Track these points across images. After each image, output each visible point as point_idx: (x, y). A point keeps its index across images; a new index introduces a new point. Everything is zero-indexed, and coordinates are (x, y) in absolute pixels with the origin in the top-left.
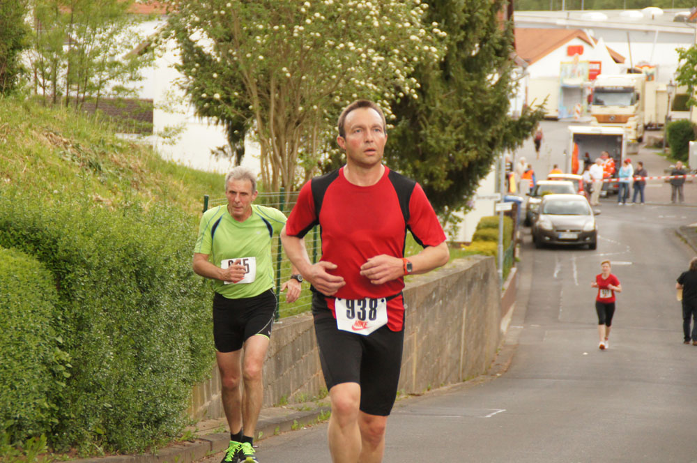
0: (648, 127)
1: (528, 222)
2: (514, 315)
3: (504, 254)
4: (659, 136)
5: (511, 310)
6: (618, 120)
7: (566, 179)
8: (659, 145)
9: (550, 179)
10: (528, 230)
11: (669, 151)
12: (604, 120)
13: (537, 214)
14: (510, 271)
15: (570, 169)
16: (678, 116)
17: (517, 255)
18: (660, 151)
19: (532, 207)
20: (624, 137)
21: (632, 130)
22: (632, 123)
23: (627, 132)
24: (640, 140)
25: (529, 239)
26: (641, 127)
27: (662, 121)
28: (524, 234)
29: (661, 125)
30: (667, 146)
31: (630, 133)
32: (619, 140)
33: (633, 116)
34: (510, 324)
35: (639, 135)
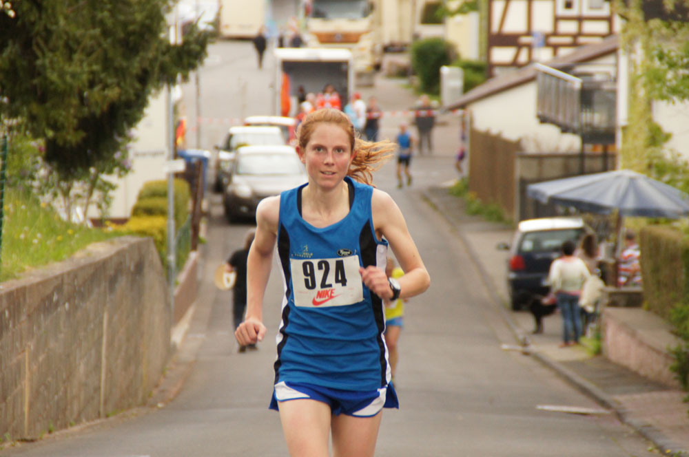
0: (388, 49)
1: (219, 187)
2: (195, 319)
3: (176, 233)
4: (404, 60)
5: (190, 312)
6: (348, 39)
7: (271, 125)
8: (403, 73)
9: (248, 125)
10: (218, 199)
11: (417, 81)
12: (328, 39)
13: (229, 176)
14: (187, 257)
15: (279, 108)
16: (430, 32)
17: (202, 234)
18: (403, 82)
19: (223, 165)
20: (352, 62)
21: (367, 53)
22: (366, 43)
23: (357, 58)
24: (377, 67)
25: (219, 211)
26: (379, 48)
27: (407, 39)
28: (212, 204)
29: (406, 45)
30: (414, 73)
31: (362, 57)
32: (344, 67)
33: (367, 32)
34: (187, 333)
35: (377, 59)
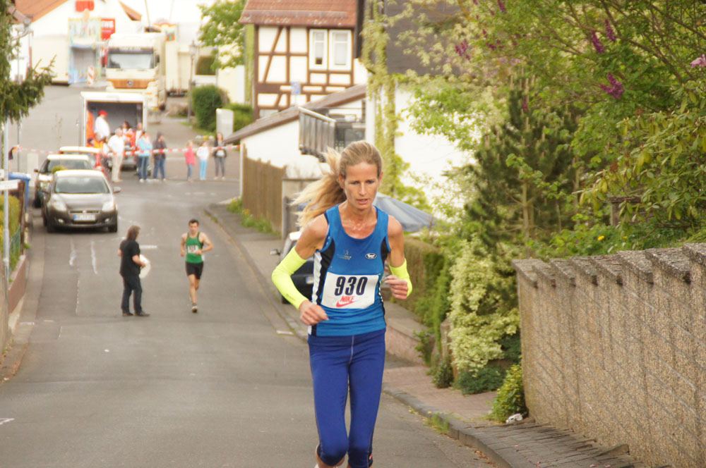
0: (171, 94)
1: (38, 203)
2: (24, 310)
3: (10, 240)
4: (184, 103)
5: (21, 304)
6: (137, 85)
7: (81, 153)
8: (184, 113)
9: (62, 153)
10: (38, 212)
11: (195, 120)
12: (122, 85)
13: (48, 194)
14: (18, 259)
16: (204, 81)
17: (26, 241)
18: (183, 120)
19: (42, 185)
20: (144, 105)
21: (154, 97)
22: (152, 88)
23: (148, 99)
24: (162, 108)
25: (39, 222)
26: (163, 93)
27: (186, 86)
28: (34, 217)
29: (185, 92)
30: (193, 114)
31: (151, 100)
32: (139, 108)
33: (154, 80)
34: (19, 321)
35: (161, 103)
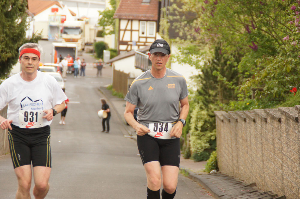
0: (87, 44)
4: (91, 48)
6: (74, 41)
7: (52, 66)
8: (91, 52)
9: (45, 66)
11: (95, 54)
12: (68, 40)
15: (53, 61)
16: (99, 40)
18: (91, 54)
20: (76, 48)
21: (80, 45)
22: (80, 42)
23: (77, 46)
24: (83, 50)
26: (83, 44)
27: (92, 41)
29: (92, 43)
30: (95, 52)
32: (74, 49)
33: (80, 39)
35: (83, 47)
